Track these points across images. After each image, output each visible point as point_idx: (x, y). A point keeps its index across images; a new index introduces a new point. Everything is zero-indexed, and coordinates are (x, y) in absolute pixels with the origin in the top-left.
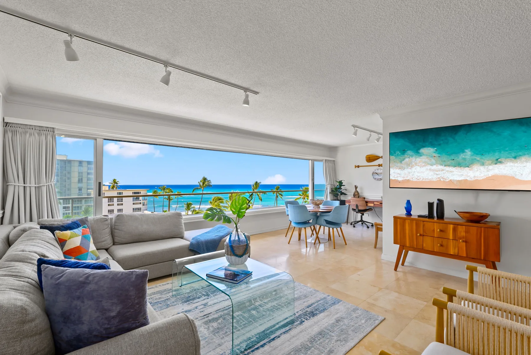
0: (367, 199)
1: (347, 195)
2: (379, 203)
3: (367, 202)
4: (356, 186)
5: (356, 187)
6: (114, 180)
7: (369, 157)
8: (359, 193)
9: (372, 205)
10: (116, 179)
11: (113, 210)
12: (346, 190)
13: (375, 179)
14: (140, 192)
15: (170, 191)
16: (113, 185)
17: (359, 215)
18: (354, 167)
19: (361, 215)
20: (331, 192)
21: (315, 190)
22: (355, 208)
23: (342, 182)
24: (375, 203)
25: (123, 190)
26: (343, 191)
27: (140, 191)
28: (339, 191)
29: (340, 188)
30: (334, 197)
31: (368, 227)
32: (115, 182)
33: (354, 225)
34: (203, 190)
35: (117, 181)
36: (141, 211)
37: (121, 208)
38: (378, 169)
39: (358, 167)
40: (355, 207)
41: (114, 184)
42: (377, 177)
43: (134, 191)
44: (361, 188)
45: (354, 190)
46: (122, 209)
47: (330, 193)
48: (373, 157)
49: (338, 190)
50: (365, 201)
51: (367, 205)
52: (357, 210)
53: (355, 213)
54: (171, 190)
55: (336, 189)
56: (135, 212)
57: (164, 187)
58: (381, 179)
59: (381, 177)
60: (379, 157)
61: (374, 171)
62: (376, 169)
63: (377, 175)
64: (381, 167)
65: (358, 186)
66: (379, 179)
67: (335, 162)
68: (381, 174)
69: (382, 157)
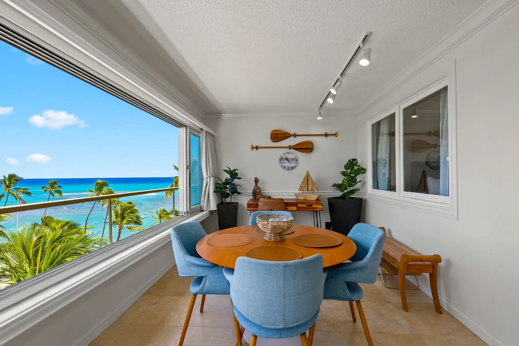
1: (241, 193)
2: (305, 206)
3: (286, 205)
4: (256, 179)
5: (256, 181)
7: (277, 134)
9: (295, 209)
12: (241, 185)
13: (284, 167)
18: (250, 148)
20: (215, 190)
23: (237, 171)
24: (299, 206)
26: (236, 188)
38: (288, 153)
39: (257, 148)
42: (287, 164)
44: (264, 183)
45: (253, 185)
47: (214, 192)
48: (281, 133)
50: (285, 203)
55: (224, 184)
58: (293, 168)
59: (293, 165)
60: (290, 134)
61: (283, 155)
62: (286, 153)
63: (287, 161)
64: (292, 150)
65: (258, 179)
66: (290, 167)
67: (215, 137)
68: (293, 159)
69: (295, 135)
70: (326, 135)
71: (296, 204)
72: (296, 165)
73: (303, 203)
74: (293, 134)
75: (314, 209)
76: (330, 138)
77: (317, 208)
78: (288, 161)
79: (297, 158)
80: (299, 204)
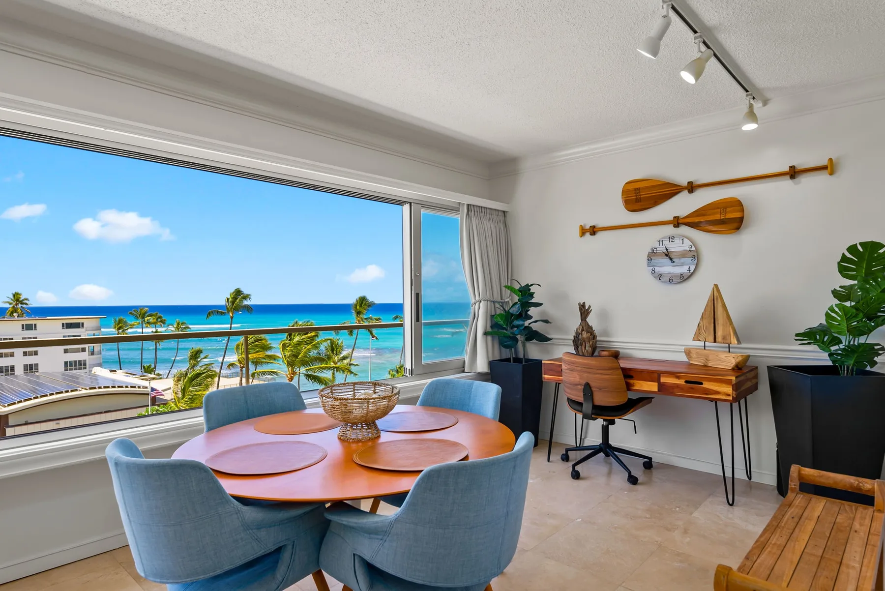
0: (629, 358)
1: (548, 339)
2: (681, 382)
3: (628, 374)
4: (582, 306)
5: (584, 311)
6: (14, 296)
7: (637, 190)
8: (596, 332)
9: (653, 387)
10: (19, 292)
11: (13, 368)
12: (546, 321)
13: (660, 277)
14: (83, 324)
15: (159, 320)
16: (11, 306)
17: (598, 424)
18: (577, 231)
19: (605, 423)
20: (489, 329)
21: (426, 324)
22: (580, 399)
23: (533, 289)
24: (663, 380)
25: (37, 318)
26: (535, 327)
27: (80, 321)
28: (518, 327)
29: (524, 315)
30: (503, 349)
31: (633, 480)
32: (17, 300)
33: (578, 468)
34: (232, 318)
35: (22, 298)
36: (85, 368)
37: (33, 362)
38: (671, 238)
39: (593, 231)
40: (582, 394)
41: (17, 304)
42: (667, 268)
43: (65, 322)
44: (604, 315)
45: (575, 322)
46: (37, 365)
47: (486, 334)
48: (653, 187)
49: (516, 323)
50: (624, 370)
51: (629, 387)
52: (587, 408)
53: (580, 416)
54: (160, 317)
55: (509, 317)
56: (71, 370)
57: (143, 312)
58: (683, 279)
59: (684, 270)
60: (676, 185)
61: (656, 245)
62: (664, 238)
63: (667, 260)
64: (684, 230)
65: (590, 307)
66: (675, 276)
67: (508, 215)
68: (683, 255)
69: (691, 188)
70: (793, 173)
71: (656, 375)
72: (692, 268)
73: (676, 375)
74: (684, 183)
75: (706, 394)
76: (805, 181)
77: (717, 393)
78: (671, 259)
79: (697, 250)
80: (663, 376)
